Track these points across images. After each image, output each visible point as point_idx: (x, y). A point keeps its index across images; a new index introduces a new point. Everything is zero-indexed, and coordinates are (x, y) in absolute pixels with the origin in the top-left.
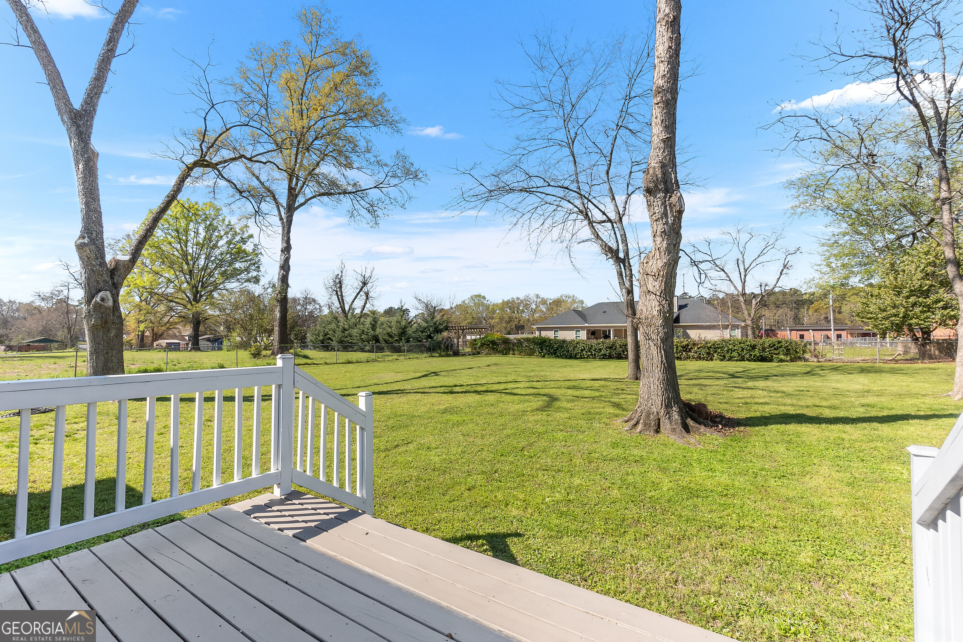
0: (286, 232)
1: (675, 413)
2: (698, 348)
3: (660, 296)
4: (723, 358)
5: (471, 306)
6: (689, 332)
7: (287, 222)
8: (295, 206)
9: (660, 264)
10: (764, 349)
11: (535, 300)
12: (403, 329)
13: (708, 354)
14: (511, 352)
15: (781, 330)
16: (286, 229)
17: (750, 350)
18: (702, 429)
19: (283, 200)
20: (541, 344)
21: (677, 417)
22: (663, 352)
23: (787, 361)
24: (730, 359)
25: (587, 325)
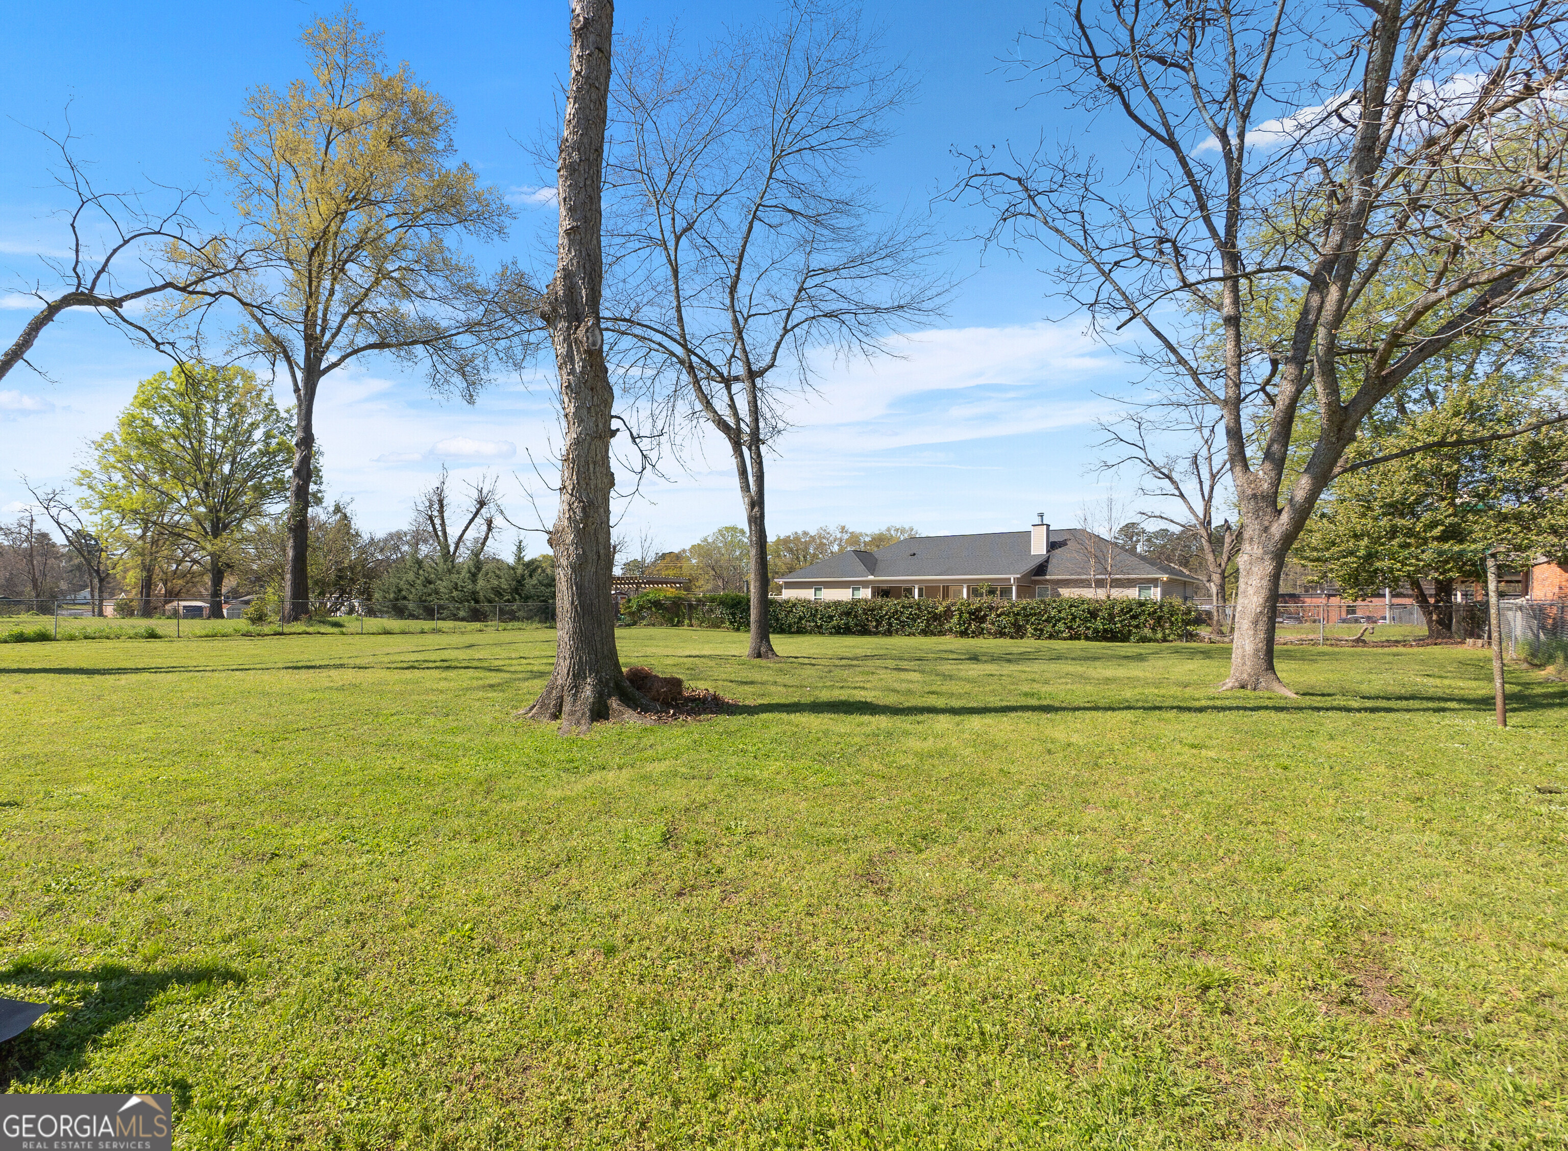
0: (303, 412)
2: (999, 616)
4: (1039, 634)
5: (719, 548)
7: (305, 394)
8: (322, 368)
10: (1111, 617)
11: (839, 536)
12: (519, 582)
13: (1015, 624)
14: (686, 622)
15: (1312, 596)
16: (303, 407)
17: (1086, 620)
19: (300, 358)
20: (732, 607)
23: (1156, 641)
25: (871, 578)
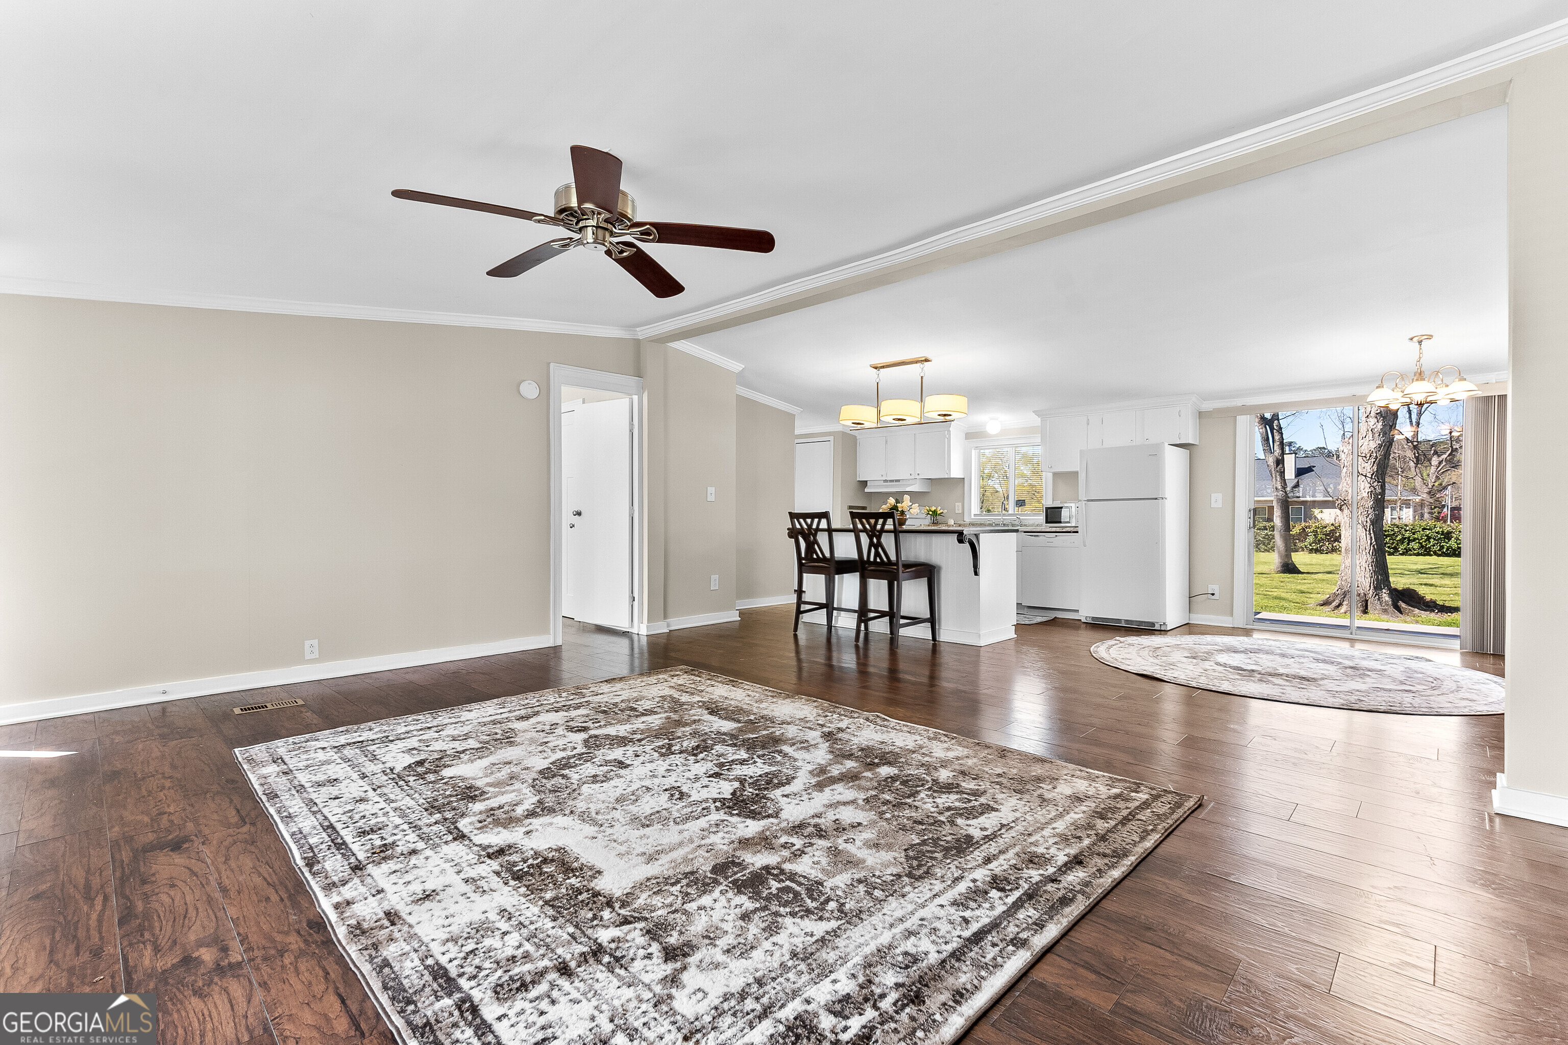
1: (1385, 595)
3: (1371, 478)
6: (1316, 512)
9: (1373, 445)
18: (1417, 611)
21: (1387, 599)
22: (1372, 535)
24: (1406, 552)
